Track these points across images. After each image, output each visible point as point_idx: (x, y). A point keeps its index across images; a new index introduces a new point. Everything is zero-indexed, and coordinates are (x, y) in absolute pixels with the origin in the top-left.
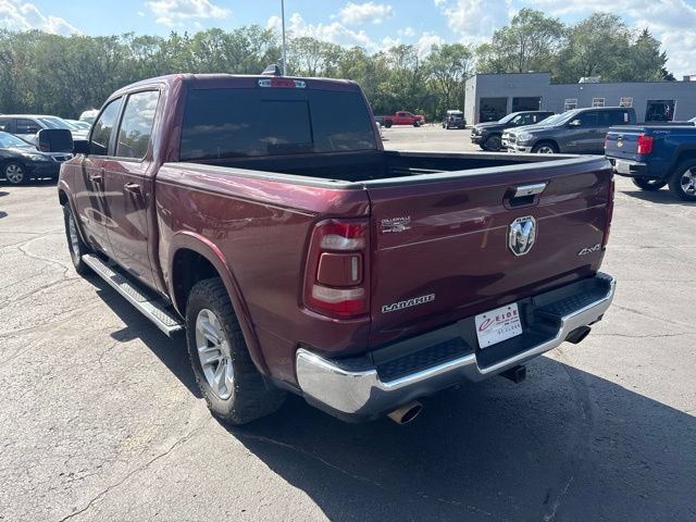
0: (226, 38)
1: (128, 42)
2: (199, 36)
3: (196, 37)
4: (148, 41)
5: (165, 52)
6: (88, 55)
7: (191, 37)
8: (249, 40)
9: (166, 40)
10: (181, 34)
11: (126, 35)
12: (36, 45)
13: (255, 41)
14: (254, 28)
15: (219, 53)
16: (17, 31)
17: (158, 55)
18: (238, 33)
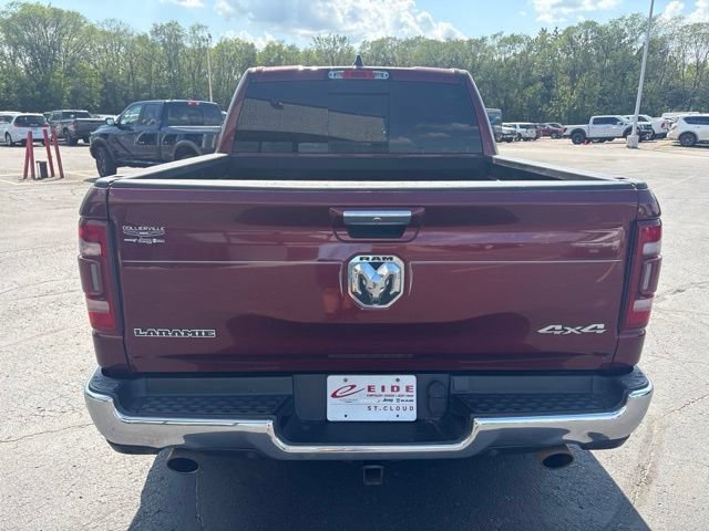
0: (600, 31)
1: (496, 43)
2: (569, 31)
3: (565, 32)
4: (514, 40)
5: (530, 49)
6: (457, 58)
7: (560, 33)
8: (626, 30)
9: (533, 37)
10: (551, 31)
11: (495, 36)
12: (416, 50)
13: (633, 33)
14: (633, 18)
15: (588, 47)
16: (404, 39)
17: (523, 54)
18: (615, 24)
